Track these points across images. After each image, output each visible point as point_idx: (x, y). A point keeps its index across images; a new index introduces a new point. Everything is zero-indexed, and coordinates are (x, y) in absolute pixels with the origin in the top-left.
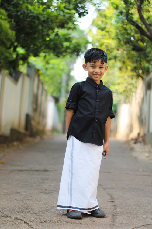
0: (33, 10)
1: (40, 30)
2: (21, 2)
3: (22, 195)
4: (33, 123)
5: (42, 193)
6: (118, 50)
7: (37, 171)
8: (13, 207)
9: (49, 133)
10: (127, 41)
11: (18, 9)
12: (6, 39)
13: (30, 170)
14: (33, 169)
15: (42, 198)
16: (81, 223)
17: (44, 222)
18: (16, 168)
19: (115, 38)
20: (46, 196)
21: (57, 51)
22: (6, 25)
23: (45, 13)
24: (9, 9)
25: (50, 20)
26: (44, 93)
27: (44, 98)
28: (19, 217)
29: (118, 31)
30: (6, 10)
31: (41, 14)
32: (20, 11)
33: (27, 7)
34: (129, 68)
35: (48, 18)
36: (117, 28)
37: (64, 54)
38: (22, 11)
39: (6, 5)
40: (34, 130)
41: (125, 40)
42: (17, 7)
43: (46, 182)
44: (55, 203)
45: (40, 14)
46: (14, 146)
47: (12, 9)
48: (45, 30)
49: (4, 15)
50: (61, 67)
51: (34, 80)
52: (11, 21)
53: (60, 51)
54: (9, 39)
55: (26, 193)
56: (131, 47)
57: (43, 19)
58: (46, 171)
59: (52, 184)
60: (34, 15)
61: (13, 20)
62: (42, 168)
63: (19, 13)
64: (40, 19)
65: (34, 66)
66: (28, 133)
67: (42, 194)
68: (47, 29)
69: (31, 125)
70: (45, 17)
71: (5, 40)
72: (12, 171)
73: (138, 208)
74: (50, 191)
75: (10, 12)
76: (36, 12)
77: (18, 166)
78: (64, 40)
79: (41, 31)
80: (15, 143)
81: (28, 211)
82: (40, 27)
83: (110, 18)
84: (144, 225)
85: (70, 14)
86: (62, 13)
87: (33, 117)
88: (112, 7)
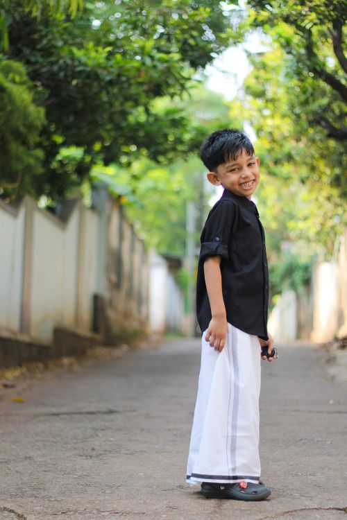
0: (84, 59)
1: (105, 102)
2: (60, 43)
3: (36, 462)
4: (111, 314)
5: (81, 456)
6: (298, 140)
7: (92, 413)
8: (4, 488)
9: (154, 338)
10: (315, 120)
11: (53, 59)
12: (24, 125)
13: (76, 413)
14: (84, 410)
15: (77, 467)
16: (144, 513)
17: (63, 513)
18: (46, 410)
19: (289, 113)
20: (87, 463)
21: (153, 149)
22: (22, 94)
23: (111, 63)
24: (33, 59)
25: (124, 79)
26: (138, 246)
27: (137, 258)
28: (8, 506)
29: (293, 97)
30: (28, 63)
31: (103, 65)
32: (56, 62)
33: (71, 53)
34: (325, 179)
35: (119, 75)
36: (289, 90)
37: (170, 155)
38: (61, 62)
39: (27, 51)
40: (116, 329)
41: (311, 117)
42: (51, 54)
43: (100, 435)
44: (102, 476)
45: (99, 66)
46: (61, 366)
47: (40, 60)
48: (117, 104)
49: (20, 74)
50: (175, 186)
51: (109, 218)
52: (36, 86)
53: (161, 148)
54: (30, 127)
55: (44, 459)
56: (326, 132)
57: (108, 78)
58: (111, 412)
59: (112, 437)
60: (88, 69)
61: (38, 84)
62: (104, 406)
63: (55, 68)
64: (101, 76)
65: (106, 187)
66: (99, 337)
67: (80, 458)
68: (121, 99)
69: (106, 319)
70: (112, 72)
71: (22, 129)
72: (36, 416)
73: (290, 478)
74: (101, 452)
75: (37, 67)
76: (90, 63)
77: (53, 406)
78: (168, 123)
79: (107, 106)
80: (66, 361)
81: (35, 492)
82: (104, 97)
83: (274, 69)
84: (288, 512)
85: (166, 61)
86: (148, 61)
87: (111, 302)
88: (276, 45)
